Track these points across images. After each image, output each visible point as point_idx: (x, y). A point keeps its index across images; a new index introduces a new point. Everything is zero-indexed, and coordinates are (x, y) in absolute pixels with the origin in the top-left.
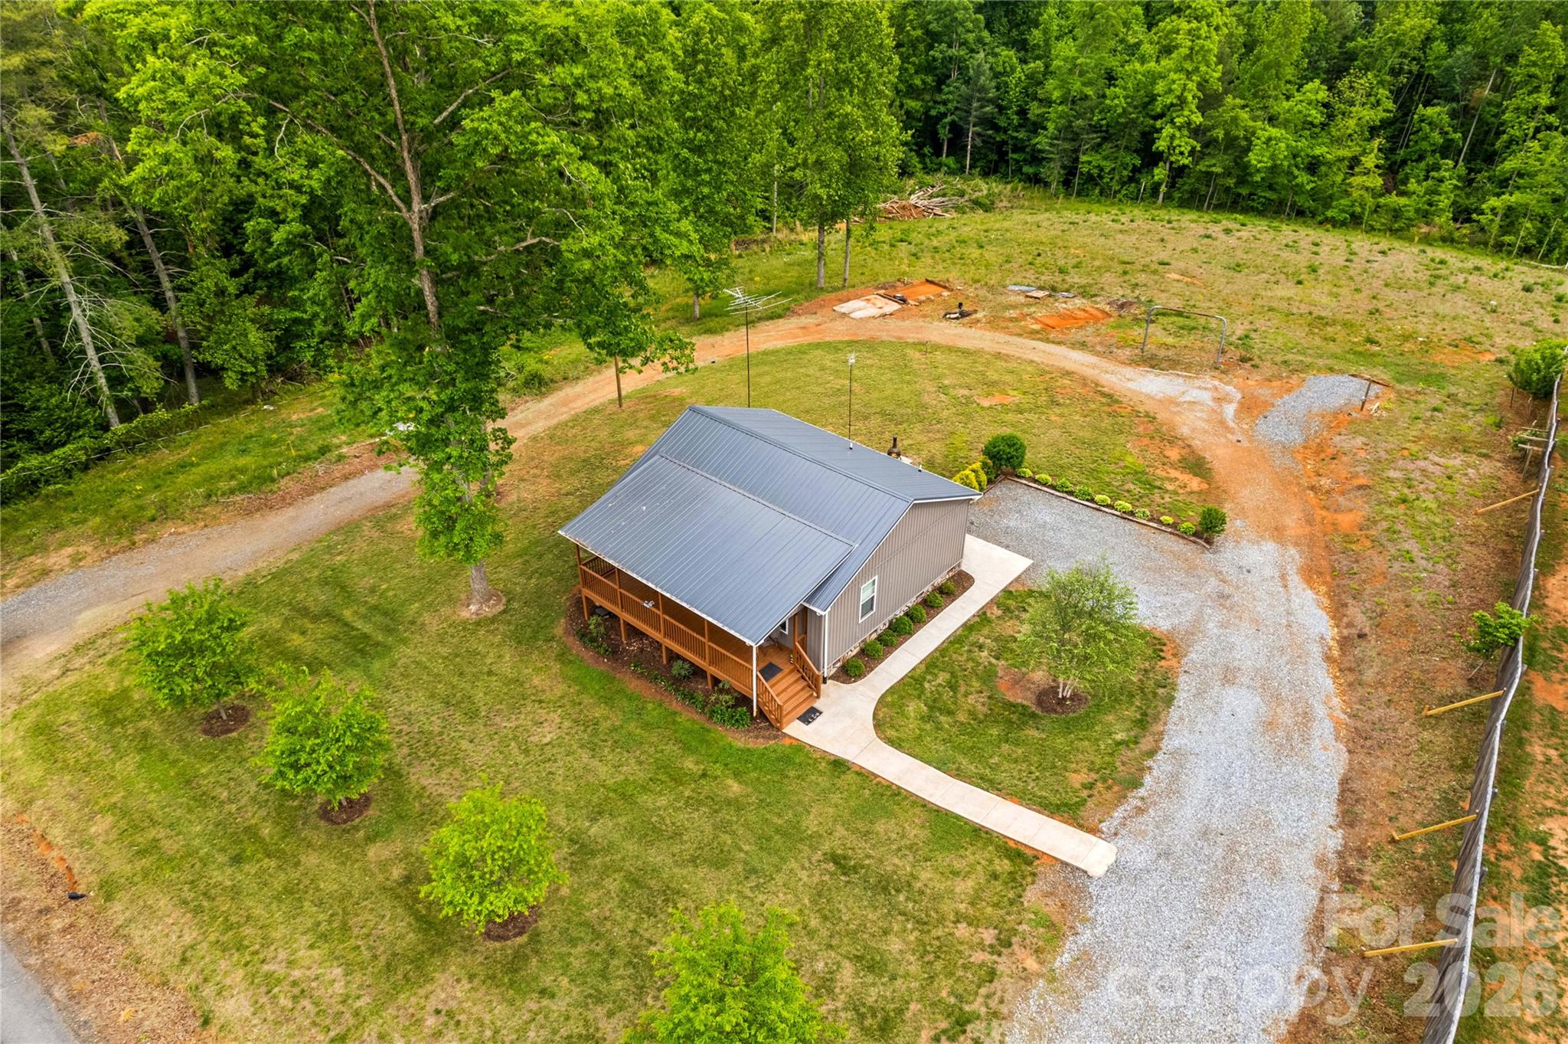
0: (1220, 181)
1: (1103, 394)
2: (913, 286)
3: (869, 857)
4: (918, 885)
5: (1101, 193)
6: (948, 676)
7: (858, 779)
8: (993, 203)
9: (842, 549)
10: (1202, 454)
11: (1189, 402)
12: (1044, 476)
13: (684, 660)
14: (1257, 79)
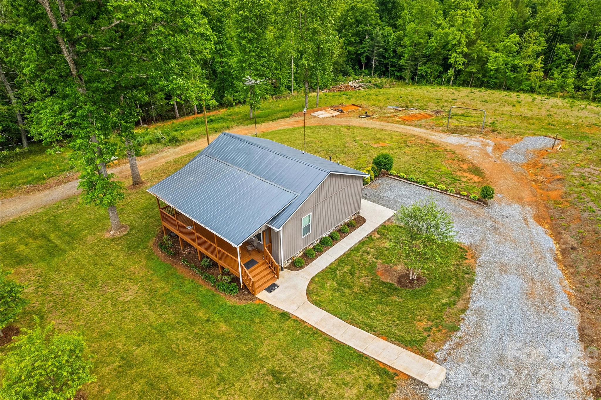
0: (476, 75)
1: (430, 143)
2: (346, 106)
3: (294, 372)
4: (322, 392)
5: (427, 82)
6: (349, 267)
7: (294, 324)
8: (382, 85)
9: (291, 196)
10: (478, 166)
11: (470, 146)
12: (402, 174)
13: (208, 257)
14: (490, 35)
